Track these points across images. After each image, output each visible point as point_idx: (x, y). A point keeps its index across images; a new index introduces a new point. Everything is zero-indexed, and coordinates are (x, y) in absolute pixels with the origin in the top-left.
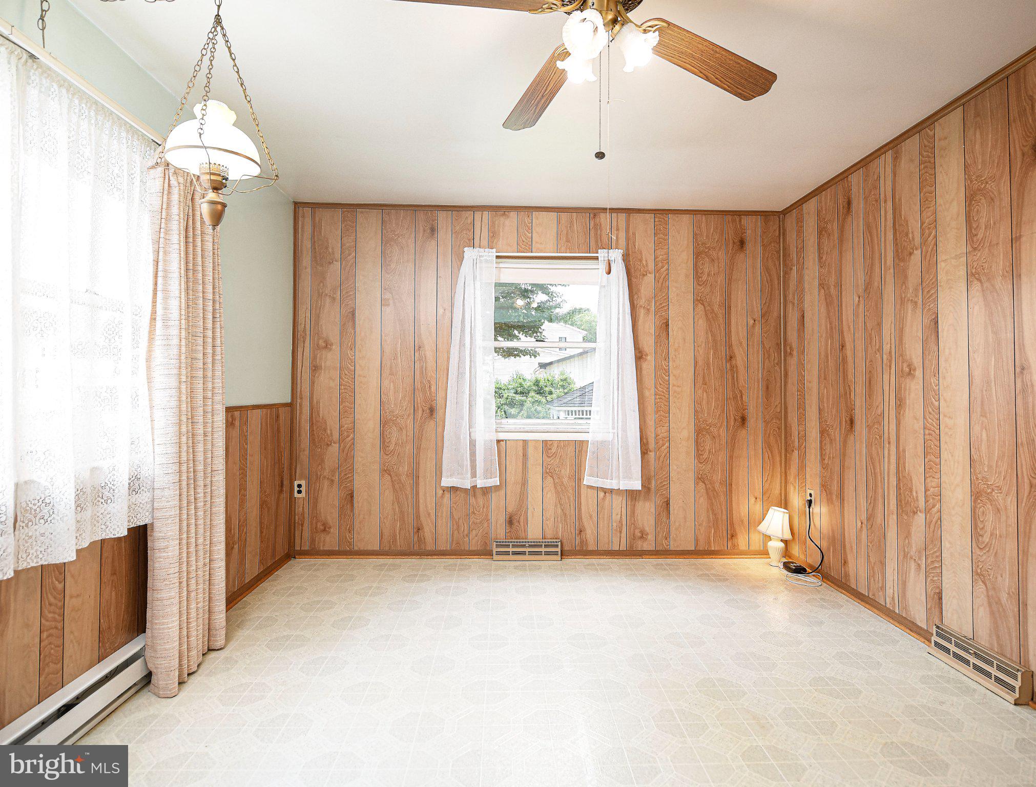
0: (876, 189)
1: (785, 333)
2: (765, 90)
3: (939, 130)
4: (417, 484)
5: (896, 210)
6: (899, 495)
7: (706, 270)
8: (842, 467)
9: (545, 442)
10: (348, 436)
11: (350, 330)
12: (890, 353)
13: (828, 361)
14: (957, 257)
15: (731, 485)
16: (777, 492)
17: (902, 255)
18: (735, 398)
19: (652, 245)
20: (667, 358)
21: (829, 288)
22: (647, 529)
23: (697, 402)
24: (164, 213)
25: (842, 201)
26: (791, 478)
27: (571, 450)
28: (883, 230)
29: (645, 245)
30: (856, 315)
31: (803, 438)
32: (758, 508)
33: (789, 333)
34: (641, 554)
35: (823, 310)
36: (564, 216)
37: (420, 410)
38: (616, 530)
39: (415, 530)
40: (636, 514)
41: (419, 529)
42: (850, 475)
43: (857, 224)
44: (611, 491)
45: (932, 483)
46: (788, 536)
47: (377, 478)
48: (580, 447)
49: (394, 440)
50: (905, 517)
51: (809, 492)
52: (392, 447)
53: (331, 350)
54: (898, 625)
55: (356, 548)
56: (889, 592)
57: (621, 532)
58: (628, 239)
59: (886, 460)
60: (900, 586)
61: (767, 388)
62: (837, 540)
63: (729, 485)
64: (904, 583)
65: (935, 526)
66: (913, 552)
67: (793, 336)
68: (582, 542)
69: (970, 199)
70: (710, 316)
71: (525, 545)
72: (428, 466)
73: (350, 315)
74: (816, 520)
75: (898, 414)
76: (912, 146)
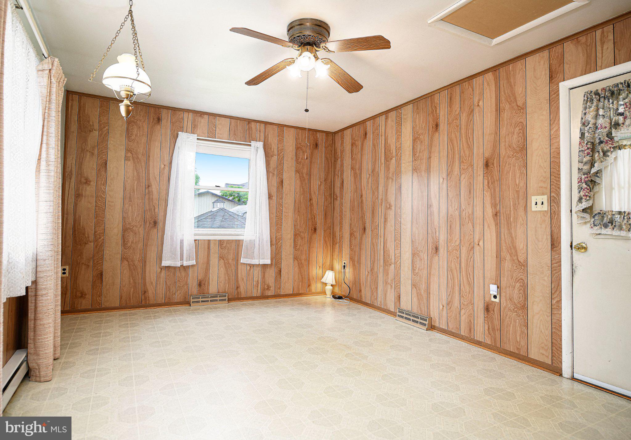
0: (378, 130)
1: (334, 190)
2: (357, 91)
3: (403, 111)
4: (145, 266)
5: (386, 140)
6: (384, 258)
7: (301, 157)
8: (360, 249)
9: (220, 241)
10: (100, 238)
11: (103, 173)
12: (382, 199)
13: (354, 203)
14: (409, 162)
15: (309, 261)
16: (328, 263)
17: (388, 159)
18: (312, 218)
19: (276, 141)
20: (282, 198)
21: (356, 170)
22: (270, 284)
23: (296, 221)
24: (48, 98)
25: (362, 132)
26: (335, 257)
27: (234, 245)
28: (380, 147)
29: (273, 141)
30: (368, 182)
31: (341, 237)
32: (320, 272)
33: (336, 190)
34: (267, 297)
35: (353, 180)
36: (233, 121)
37: (148, 222)
38: (255, 286)
39: (143, 293)
40: (265, 277)
41: (145, 292)
42: (363, 252)
43: (369, 143)
44: (253, 265)
45: (398, 252)
46: (334, 283)
47: (119, 262)
48: (238, 243)
49: (131, 240)
50: (387, 267)
51: (344, 262)
52: (129, 245)
53: (89, 185)
54: (383, 312)
55: (103, 306)
56: (379, 299)
57: (258, 287)
58: (265, 138)
59: (379, 244)
60: (384, 296)
61: (326, 215)
62: (357, 283)
63: (308, 261)
64: (386, 294)
65: (398, 269)
66: (389, 281)
67: (337, 191)
68: (238, 293)
69: (414, 140)
70: (302, 179)
71: (208, 297)
72: (152, 255)
73: (104, 165)
74: (347, 275)
75: (385, 224)
76: (393, 114)
